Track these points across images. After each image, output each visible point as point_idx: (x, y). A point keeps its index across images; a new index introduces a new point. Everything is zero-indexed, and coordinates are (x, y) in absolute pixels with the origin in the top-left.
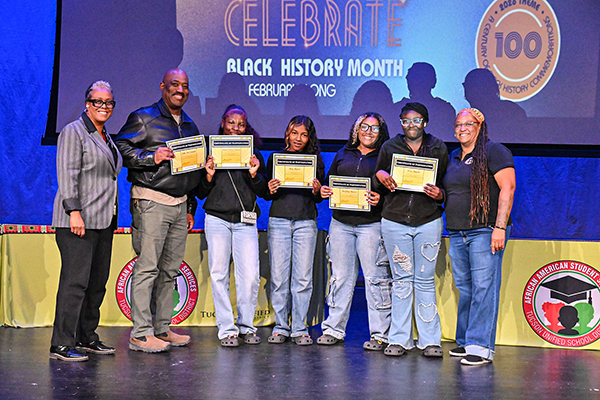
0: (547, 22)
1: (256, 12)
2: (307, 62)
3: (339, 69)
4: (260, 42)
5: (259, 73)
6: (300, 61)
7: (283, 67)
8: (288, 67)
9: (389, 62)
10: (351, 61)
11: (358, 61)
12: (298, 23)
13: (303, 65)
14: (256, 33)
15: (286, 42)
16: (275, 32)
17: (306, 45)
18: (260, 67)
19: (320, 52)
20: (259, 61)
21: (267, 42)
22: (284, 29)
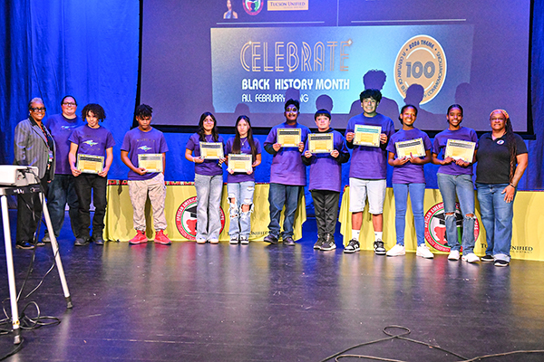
0: (439, 56)
1: (259, 51)
2: (291, 81)
3: (310, 85)
4: (262, 69)
5: (261, 88)
6: (286, 80)
7: (277, 84)
8: (279, 84)
9: (341, 81)
10: (318, 80)
11: (322, 80)
12: (285, 57)
13: (288, 83)
14: (260, 63)
15: (278, 68)
16: (271, 63)
17: (291, 71)
18: (262, 84)
19: (298, 74)
20: (261, 81)
21: (266, 69)
22: (277, 61)
